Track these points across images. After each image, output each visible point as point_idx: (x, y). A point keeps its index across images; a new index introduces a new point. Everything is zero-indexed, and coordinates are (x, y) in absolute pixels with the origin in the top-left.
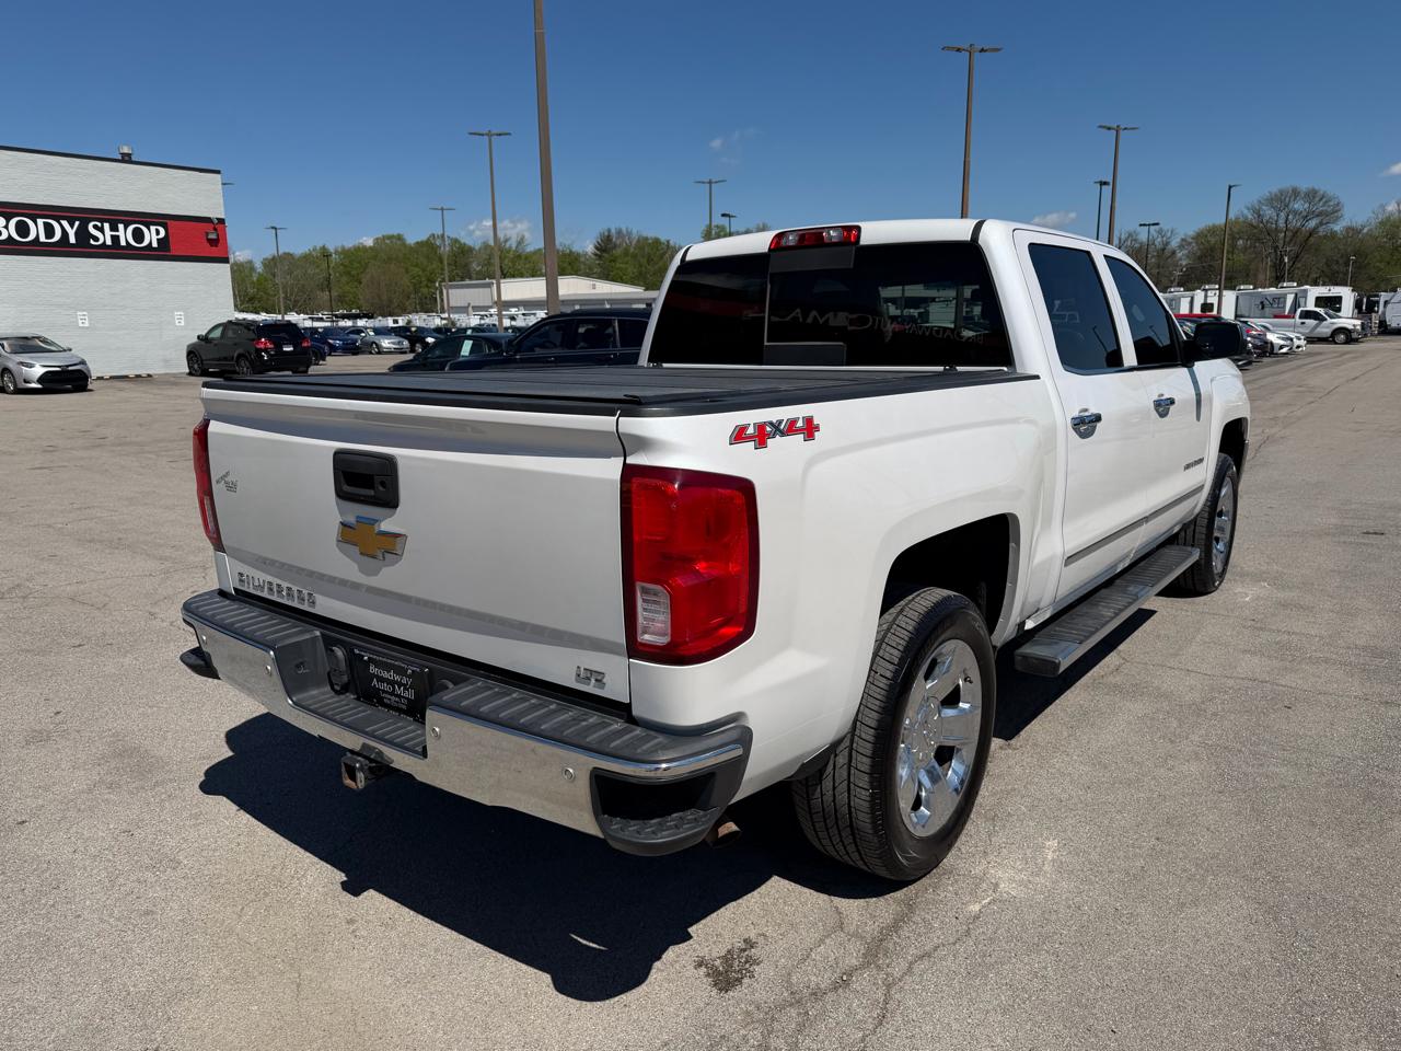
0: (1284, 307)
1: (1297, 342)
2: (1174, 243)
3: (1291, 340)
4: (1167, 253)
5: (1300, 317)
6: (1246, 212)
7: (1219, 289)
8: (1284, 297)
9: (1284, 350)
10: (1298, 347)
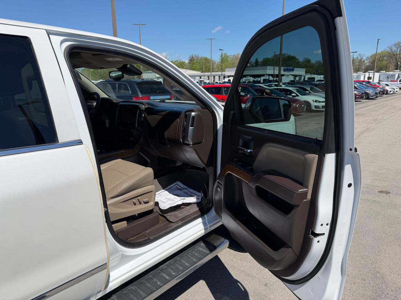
0: (395, 78)
1: (396, 90)
2: (364, 58)
3: (394, 89)
4: (362, 61)
5: (399, 81)
6: (387, 48)
7: (374, 72)
8: (395, 75)
9: (392, 92)
10: (397, 91)
